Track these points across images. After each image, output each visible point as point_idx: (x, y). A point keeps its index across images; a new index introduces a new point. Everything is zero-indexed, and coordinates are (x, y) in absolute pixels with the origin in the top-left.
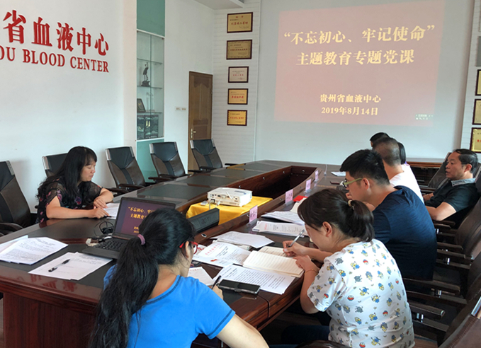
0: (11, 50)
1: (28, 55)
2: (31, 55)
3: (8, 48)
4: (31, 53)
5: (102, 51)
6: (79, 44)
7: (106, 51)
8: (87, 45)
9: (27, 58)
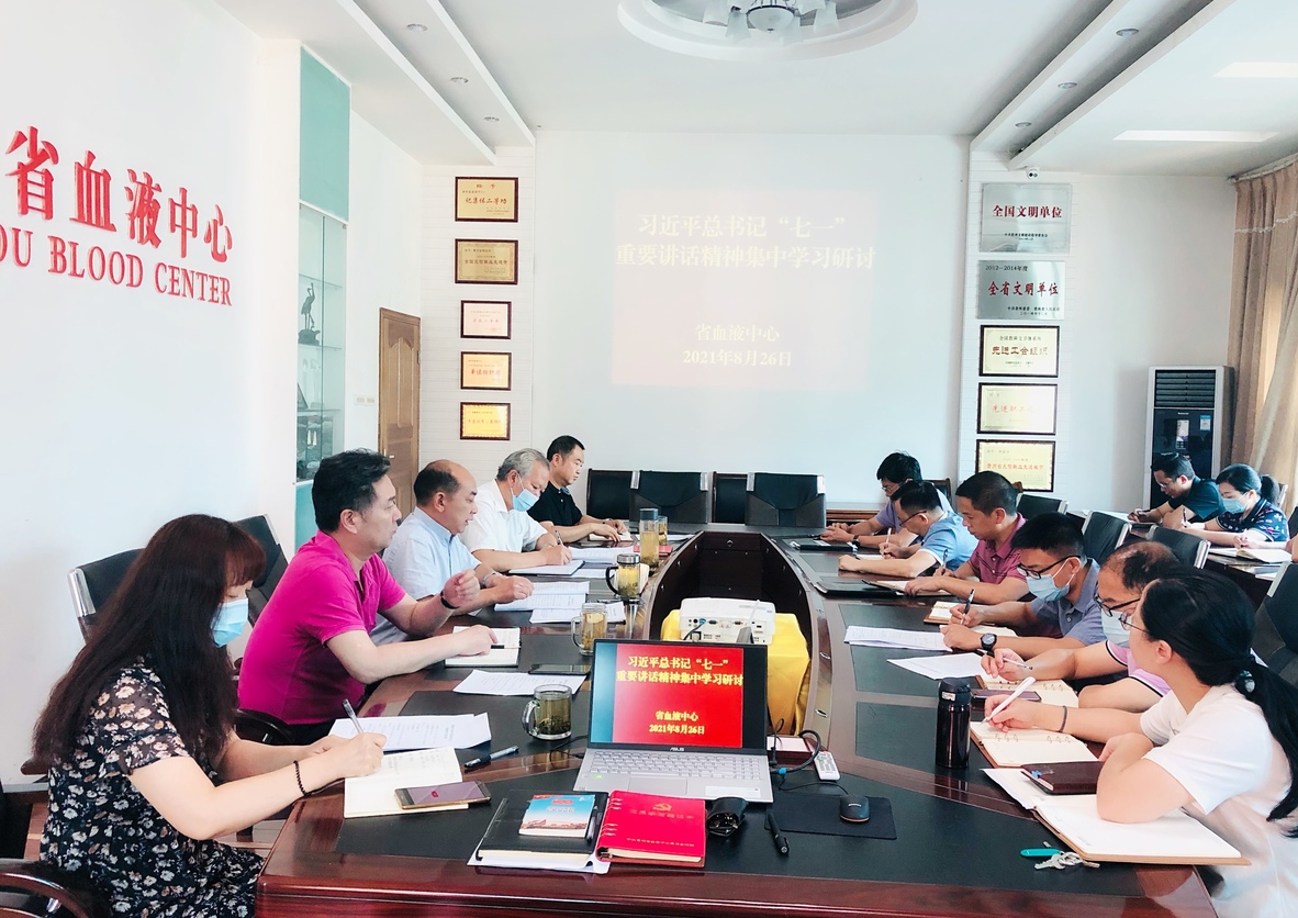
0: (22, 238)
1: (61, 254)
3: (17, 231)
4: (69, 248)
5: (220, 251)
6: (173, 230)
7: (227, 252)
8: (189, 234)
9: (59, 260)
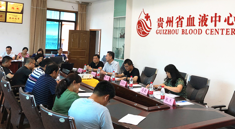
0: (177, 31)
1: (184, 31)
2: (185, 31)
3: (176, 30)
4: (185, 30)
5: (230, 22)
6: (212, 22)
9: (183, 32)
